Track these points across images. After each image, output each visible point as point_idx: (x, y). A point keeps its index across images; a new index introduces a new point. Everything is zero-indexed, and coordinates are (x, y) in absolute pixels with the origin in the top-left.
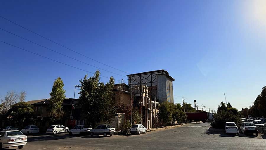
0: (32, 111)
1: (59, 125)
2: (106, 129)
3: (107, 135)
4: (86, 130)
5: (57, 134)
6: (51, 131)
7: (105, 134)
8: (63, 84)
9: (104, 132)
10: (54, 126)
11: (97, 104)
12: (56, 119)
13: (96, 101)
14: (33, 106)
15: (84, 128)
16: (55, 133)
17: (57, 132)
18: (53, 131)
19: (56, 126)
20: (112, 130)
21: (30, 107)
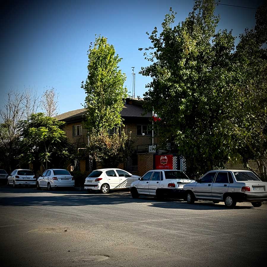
0: (61, 134)
1: (115, 170)
2: (231, 185)
3: (238, 204)
4: (173, 185)
5: (110, 191)
6: (94, 183)
7: (230, 200)
8: (115, 55)
9: (224, 192)
10: (101, 172)
11: (206, 104)
12: (105, 154)
13: (201, 94)
14: (64, 123)
15: (167, 177)
16: (105, 189)
17: (111, 188)
18: (100, 185)
19: (104, 171)
20: (253, 187)
21: (56, 125)
